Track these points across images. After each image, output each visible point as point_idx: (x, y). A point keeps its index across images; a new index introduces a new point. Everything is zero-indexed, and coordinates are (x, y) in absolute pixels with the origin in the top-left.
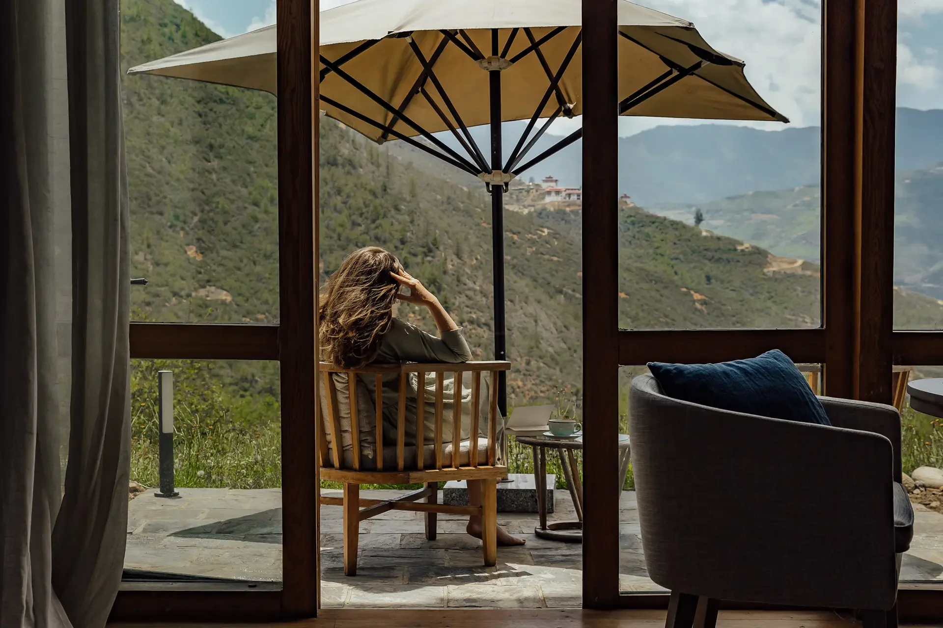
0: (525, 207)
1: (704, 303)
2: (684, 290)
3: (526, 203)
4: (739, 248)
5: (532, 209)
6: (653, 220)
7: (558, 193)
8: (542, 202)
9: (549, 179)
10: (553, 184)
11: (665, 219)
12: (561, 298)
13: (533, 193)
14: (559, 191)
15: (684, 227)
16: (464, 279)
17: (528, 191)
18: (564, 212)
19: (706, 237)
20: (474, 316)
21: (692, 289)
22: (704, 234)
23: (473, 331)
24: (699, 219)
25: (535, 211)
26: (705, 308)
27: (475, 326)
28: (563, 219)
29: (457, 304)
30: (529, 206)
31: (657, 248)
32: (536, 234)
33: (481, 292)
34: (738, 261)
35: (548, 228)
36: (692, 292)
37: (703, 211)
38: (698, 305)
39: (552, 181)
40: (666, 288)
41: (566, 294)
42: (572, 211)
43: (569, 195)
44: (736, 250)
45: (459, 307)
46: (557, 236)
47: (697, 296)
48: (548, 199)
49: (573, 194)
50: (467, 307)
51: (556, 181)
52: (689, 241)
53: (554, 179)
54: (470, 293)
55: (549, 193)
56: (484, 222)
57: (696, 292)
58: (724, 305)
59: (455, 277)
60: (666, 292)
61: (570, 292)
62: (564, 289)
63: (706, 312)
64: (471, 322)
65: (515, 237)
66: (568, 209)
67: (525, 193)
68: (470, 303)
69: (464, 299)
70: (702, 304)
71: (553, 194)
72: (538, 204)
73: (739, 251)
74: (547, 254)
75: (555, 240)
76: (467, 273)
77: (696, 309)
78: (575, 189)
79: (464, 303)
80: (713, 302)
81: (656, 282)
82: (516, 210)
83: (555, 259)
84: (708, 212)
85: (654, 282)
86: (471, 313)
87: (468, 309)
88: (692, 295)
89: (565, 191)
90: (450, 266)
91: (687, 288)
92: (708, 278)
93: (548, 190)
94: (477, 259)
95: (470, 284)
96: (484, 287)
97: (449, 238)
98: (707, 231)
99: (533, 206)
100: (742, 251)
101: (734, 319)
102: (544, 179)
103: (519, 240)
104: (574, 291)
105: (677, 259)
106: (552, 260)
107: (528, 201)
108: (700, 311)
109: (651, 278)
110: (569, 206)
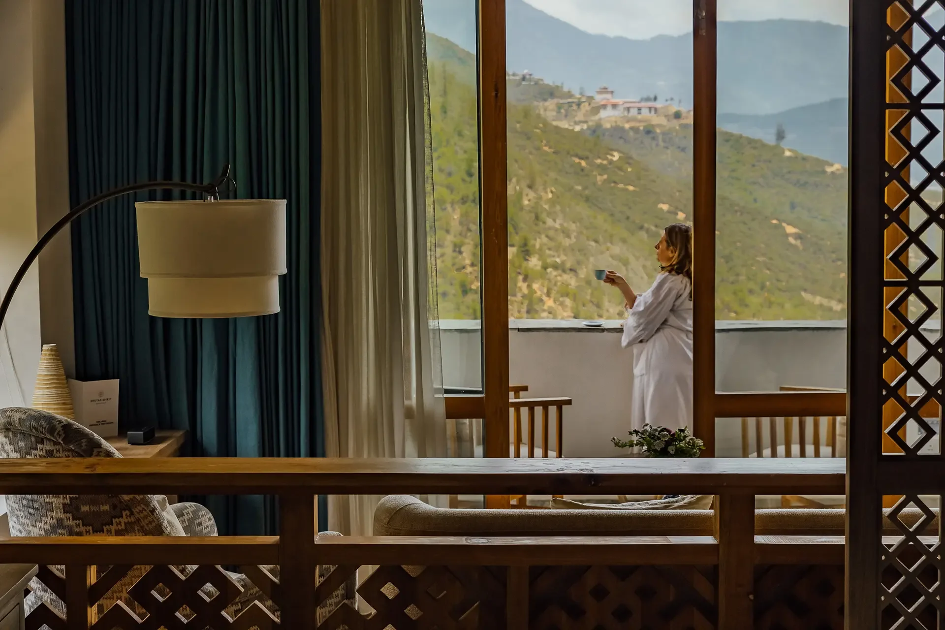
0: (576, 123)
1: (798, 237)
2: (775, 222)
3: (577, 119)
4: (829, 170)
7: (615, 106)
8: (596, 118)
9: (604, 90)
10: (608, 96)
11: (741, 137)
12: (643, 234)
13: (585, 107)
14: (616, 105)
15: (764, 145)
16: (544, 216)
17: (579, 105)
18: (622, 129)
19: (789, 158)
20: (558, 260)
21: (784, 222)
22: (788, 153)
23: (559, 278)
24: (780, 136)
25: (589, 128)
26: (801, 243)
27: (560, 272)
28: (621, 138)
29: (538, 246)
30: (581, 122)
31: (734, 171)
32: (607, 159)
33: (563, 232)
34: (828, 186)
36: (784, 225)
38: (791, 240)
39: (607, 92)
40: (753, 220)
41: (648, 231)
42: (632, 128)
43: (628, 109)
44: (824, 172)
45: (541, 249)
47: (790, 230)
48: (603, 114)
49: (634, 108)
50: (550, 249)
51: (612, 92)
52: (770, 162)
53: (610, 90)
54: (551, 233)
55: (604, 107)
56: (546, 146)
57: (788, 224)
58: (822, 239)
59: (533, 215)
61: (653, 228)
63: (801, 248)
64: (556, 267)
65: (583, 163)
66: (627, 126)
67: (575, 107)
68: (552, 244)
69: (545, 240)
70: (796, 239)
71: (609, 108)
72: (592, 121)
73: (829, 174)
75: (627, 165)
76: (545, 209)
77: (791, 244)
78: (634, 102)
79: (545, 244)
80: (809, 236)
81: (742, 214)
82: (566, 126)
83: (631, 188)
85: (739, 214)
86: (554, 256)
87: (551, 253)
88: (784, 228)
89: (623, 104)
90: (526, 202)
91: (777, 220)
92: (793, 206)
93: (603, 103)
94: (552, 192)
95: (550, 222)
96: (565, 225)
97: (521, 168)
98: (790, 150)
99: (586, 122)
100: (833, 173)
101: (834, 256)
102: (598, 90)
103: (588, 167)
104: (656, 226)
105: (755, 183)
106: (627, 190)
107: (580, 116)
108: (795, 247)
109: (736, 208)
110: (628, 121)
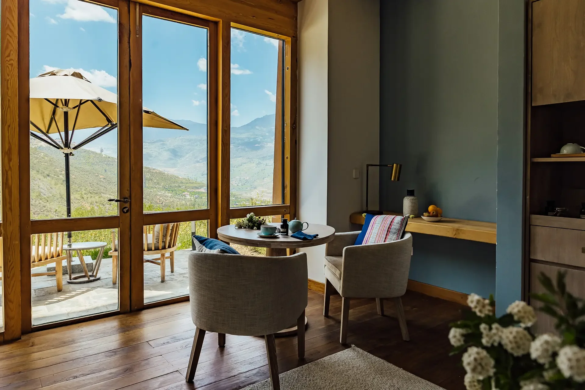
5: (36, 146)
6: (85, 151)
35: (43, 153)
37: (103, 148)
46: (47, 156)
60: (90, 175)
62: (50, 175)
74: (43, 162)
84: (105, 149)
